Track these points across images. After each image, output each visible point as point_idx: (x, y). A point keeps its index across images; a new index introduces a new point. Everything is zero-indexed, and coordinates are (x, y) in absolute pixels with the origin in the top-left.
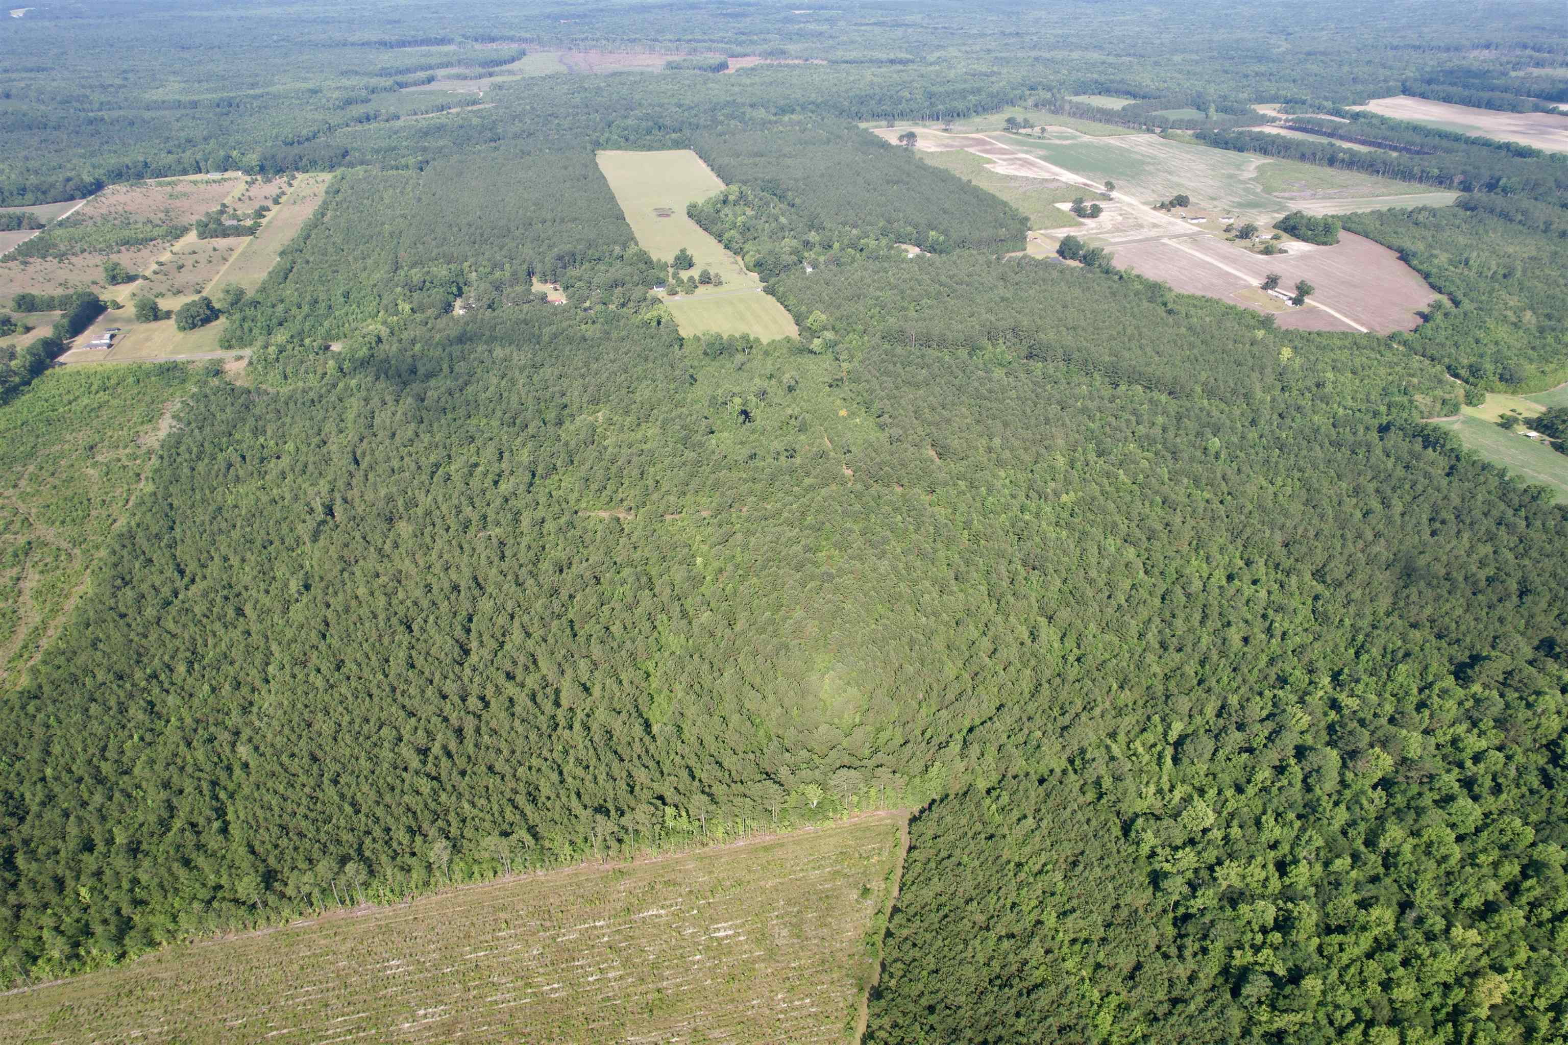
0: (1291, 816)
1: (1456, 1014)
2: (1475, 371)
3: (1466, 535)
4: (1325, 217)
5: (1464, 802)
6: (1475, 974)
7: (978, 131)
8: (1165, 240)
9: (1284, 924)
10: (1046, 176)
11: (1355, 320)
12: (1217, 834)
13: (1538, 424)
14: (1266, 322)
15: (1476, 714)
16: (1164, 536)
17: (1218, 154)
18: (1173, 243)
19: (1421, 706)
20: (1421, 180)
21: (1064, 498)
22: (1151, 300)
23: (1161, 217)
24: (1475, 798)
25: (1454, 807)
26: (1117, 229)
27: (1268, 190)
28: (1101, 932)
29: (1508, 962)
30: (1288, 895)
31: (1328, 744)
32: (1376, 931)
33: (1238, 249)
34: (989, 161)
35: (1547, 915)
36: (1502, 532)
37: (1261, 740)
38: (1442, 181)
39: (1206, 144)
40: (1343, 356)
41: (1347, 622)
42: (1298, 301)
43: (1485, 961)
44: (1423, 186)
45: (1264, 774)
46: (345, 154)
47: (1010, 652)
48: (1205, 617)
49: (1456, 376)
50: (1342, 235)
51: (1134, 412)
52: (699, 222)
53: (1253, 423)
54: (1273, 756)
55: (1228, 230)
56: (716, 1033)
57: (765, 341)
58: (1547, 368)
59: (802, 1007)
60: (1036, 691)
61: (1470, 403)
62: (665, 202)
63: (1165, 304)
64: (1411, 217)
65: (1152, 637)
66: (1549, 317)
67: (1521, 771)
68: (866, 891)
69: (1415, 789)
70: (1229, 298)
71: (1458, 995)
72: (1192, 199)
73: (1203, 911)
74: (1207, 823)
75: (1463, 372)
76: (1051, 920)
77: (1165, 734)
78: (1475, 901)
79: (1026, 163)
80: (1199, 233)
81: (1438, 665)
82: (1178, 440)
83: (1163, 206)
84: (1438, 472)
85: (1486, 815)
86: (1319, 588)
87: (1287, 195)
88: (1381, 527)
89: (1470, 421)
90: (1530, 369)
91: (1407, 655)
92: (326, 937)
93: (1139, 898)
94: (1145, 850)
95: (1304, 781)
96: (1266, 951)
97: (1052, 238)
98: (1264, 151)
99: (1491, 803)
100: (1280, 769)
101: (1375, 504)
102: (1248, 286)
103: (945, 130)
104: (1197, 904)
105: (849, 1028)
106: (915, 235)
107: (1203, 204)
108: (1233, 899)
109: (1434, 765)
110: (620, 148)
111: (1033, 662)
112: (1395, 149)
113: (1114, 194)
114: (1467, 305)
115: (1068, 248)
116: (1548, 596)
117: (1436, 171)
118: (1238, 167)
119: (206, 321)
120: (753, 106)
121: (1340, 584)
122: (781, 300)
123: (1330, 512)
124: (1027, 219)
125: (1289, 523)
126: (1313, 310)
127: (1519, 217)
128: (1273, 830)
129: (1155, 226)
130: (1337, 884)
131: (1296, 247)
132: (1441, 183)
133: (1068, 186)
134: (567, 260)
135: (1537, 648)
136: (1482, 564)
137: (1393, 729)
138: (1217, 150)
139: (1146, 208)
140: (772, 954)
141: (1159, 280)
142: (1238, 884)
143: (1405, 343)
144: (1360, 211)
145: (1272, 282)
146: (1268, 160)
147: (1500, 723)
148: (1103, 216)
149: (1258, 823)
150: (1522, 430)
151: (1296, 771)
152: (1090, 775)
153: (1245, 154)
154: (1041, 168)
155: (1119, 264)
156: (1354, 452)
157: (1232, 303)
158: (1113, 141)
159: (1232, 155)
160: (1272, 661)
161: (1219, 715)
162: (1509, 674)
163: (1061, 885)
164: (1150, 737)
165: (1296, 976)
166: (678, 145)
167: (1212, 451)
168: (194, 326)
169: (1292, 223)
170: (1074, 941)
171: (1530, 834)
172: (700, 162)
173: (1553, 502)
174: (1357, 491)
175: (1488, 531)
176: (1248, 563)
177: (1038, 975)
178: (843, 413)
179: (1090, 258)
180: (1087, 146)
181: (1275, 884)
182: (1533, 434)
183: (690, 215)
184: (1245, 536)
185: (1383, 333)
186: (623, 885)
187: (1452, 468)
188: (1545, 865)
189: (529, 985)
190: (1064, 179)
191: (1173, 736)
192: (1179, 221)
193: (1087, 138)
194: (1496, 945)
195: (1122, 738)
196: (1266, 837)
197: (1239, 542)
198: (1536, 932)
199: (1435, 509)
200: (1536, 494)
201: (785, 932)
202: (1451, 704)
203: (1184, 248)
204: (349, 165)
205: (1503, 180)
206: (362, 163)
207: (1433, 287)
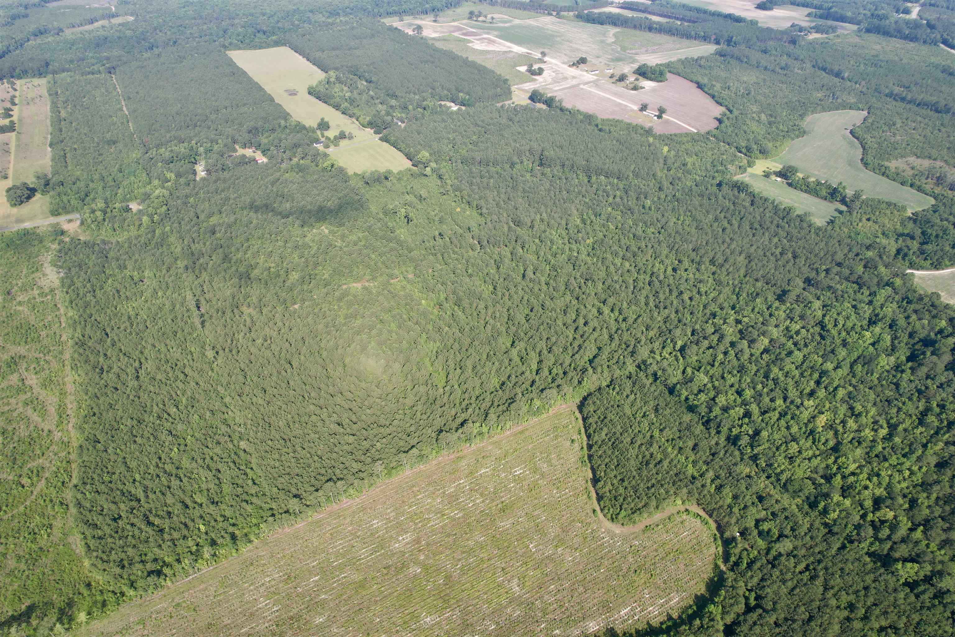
0: (735, 372)
1: (812, 432)
2: (749, 149)
3: (767, 234)
4: (657, 65)
5: (796, 353)
6: (814, 417)
7: (454, 21)
8: (582, 86)
9: (747, 414)
10: (505, 49)
11: (689, 125)
12: (710, 385)
13: (780, 174)
14: (649, 132)
15: (791, 315)
16: (640, 254)
17: (590, 26)
18: (586, 87)
19: (771, 315)
20: (695, 39)
21: (588, 241)
22: (590, 124)
23: (573, 71)
24: (799, 350)
25: (793, 355)
26: (555, 81)
27: (624, 49)
28: (678, 434)
29: (824, 410)
30: (745, 403)
31: (740, 339)
32: (779, 409)
33: (619, 88)
34: (469, 41)
35: (832, 389)
36: (780, 230)
37: (715, 342)
38: (705, 39)
39: (582, 21)
40: (689, 146)
41: (731, 282)
42: (659, 117)
43: (816, 411)
45: (721, 357)
46: (47, 64)
47: (593, 323)
48: (671, 291)
49: (740, 152)
50: (668, 75)
51: (604, 191)
52: (319, 98)
53: (660, 189)
54: (722, 348)
55: (612, 77)
56: (536, 513)
57: (395, 171)
58: (778, 144)
59: (566, 494)
60: (611, 338)
61: (750, 166)
62: (291, 85)
63: (597, 126)
64: (696, 62)
65: (652, 304)
66: (771, 116)
67: (813, 335)
68: (573, 441)
69: (778, 351)
70: (626, 118)
71: (810, 426)
72: (588, 59)
73: (716, 417)
74: (705, 382)
75: (744, 150)
76: (656, 433)
77: (674, 347)
78: (808, 390)
79: (490, 41)
80: (597, 80)
81: (771, 297)
82: (630, 203)
83: (574, 64)
84: (747, 204)
85: (804, 356)
86: (714, 269)
87: (634, 51)
88: (732, 235)
89: (752, 176)
90: (770, 145)
91: (758, 294)
92: (335, 519)
93: (687, 417)
94: (683, 397)
95: (736, 356)
96: (745, 426)
97: (524, 90)
98: (615, 24)
99: (806, 351)
100: (725, 353)
101: (726, 224)
102: (632, 110)
103: (435, 21)
104: (712, 415)
105: (589, 497)
106: (450, 96)
107: (594, 61)
108: (725, 409)
109: (783, 340)
110: (240, 49)
111: (605, 325)
112: (677, 19)
113: (546, 59)
114: (736, 112)
115: (534, 97)
116: (804, 258)
117: (702, 33)
118: (604, 35)
119: (29, 198)
120: (311, 11)
121: (723, 265)
122: (394, 145)
123: (709, 231)
124: (507, 80)
125: (694, 239)
126: (667, 121)
127: (745, 60)
128: (731, 380)
129: (574, 77)
130: (761, 395)
131: (648, 84)
133: (520, 55)
134: (254, 131)
135: (804, 282)
136: (776, 248)
137: (766, 328)
138: (589, 25)
139: (565, 66)
140: (543, 476)
141: (590, 112)
142: (725, 403)
143: (714, 136)
144: (672, 60)
145: (644, 108)
146: (617, 30)
147: (802, 317)
148: (545, 74)
149: (723, 378)
150: (773, 177)
151: (732, 353)
152: (650, 371)
153: (604, 26)
154: (500, 44)
155: (567, 105)
156: (710, 199)
157: (629, 121)
158: (532, 22)
159: (598, 27)
160: (705, 307)
161: (693, 334)
162: (798, 296)
163: (655, 419)
164: (669, 349)
165: (757, 433)
166: (277, 44)
167: (647, 206)
168: (22, 202)
169: (643, 70)
170: (668, 441)
171: (820, 360)
172: (297, 55)
173: (796, 214)
174: (716, 219)
175: (775, 231)
176: (680, 261)
177: (659, 456)
178: (458, 210)
179: (549, 102)
180: (519, 27)
181: (739, 401)
182: (779, 179)
183: (310, 93)
184: (675, 248)
185: (703, 131)
186: (464, 463)
187: (752, 201)
188: (828, 371)
189: (443, 515)
190: (514, 50)
191: (678, 347)
192: (585, 73)
193: (517, 22)
194: (818, 405)
195: (657, 352)
196: (729, 383)
197: (674, 252)
198: (830, 397)
199: (751, 224)
200: (788, 211)
201: (545, 466)
202: (781, 313)
203: (593, 90)
204: (54, 72)
205: (734, 38)
206: (63, 71)
207: (717, 103)
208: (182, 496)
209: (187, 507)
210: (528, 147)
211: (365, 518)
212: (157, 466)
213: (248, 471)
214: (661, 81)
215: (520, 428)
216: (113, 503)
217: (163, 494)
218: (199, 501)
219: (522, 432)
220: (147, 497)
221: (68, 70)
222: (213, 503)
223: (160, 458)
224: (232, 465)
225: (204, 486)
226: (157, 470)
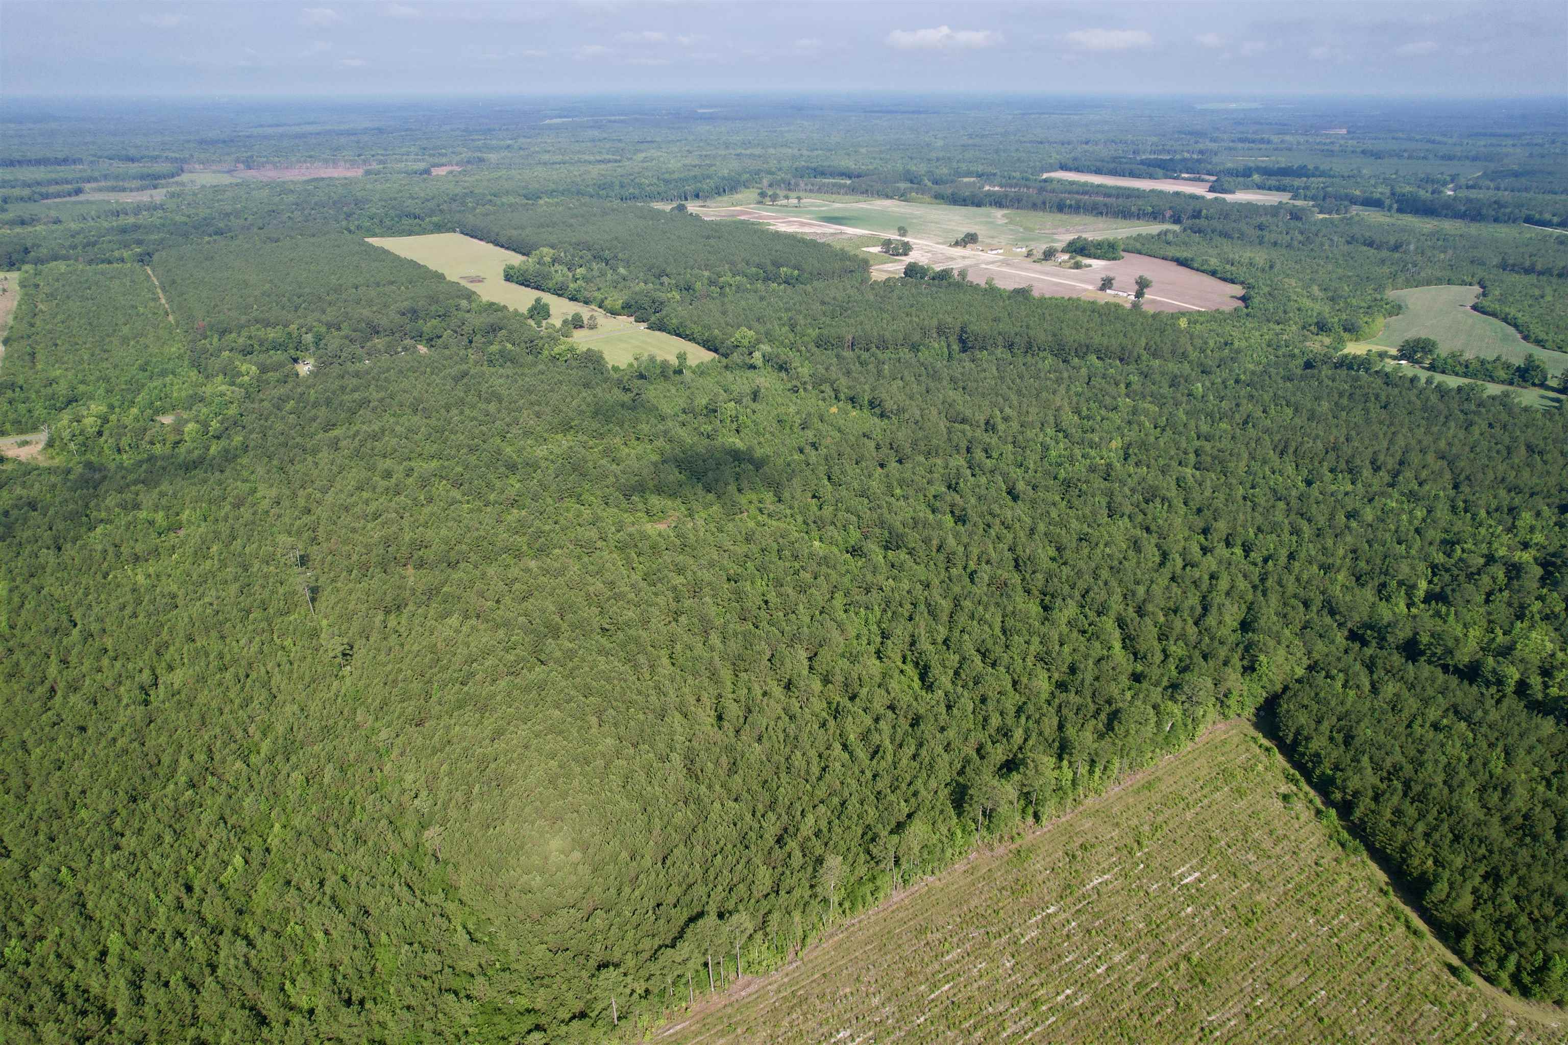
2: (1322, 326)
7: (733, 205)
8: (984, 266)
11: (1193, 305)
13: (1403, 355)
17: (961, 209)
18: (991, 267)
20: (1139, 218)
21: (1114, 444)
23: (963, 251)
27: (1028, 229)
33: (1048, 266)
39: (946, 203)
41: (1441, 494)
42: (1139, 296)
44: (1141, 222)
46: (26, 251)
50: (1121, 253)
52: (524, 285)
55: (1029, 256)
62: (467, 272)
68: (1285, 798)
79: (805, 224)
80: (1006, 259)
82: (1163, 391)
83: (956, 244)
87: (1046, 231)
97: (887, 272)
98: (998, 204)
102: (1087, 289)
103: (705, 206)
107: (988, 241)
113: (908, 239)
115: (914, 272)
117: (1150, 209)
118: (988, 216)
122: (676, 334)
126: (1156, 301)
129: (965, 257)
131: (1095, 263)
132: (1155, 218)
133: (862, 237)
138: (958, 207)
139: (944, 247)
143: (1248, 315)
145: (1108, 283)
146: (1005, 211)
148: (913, 254)
150: (1391, 361)
153: (986, 208)
154: (821, 226)
155: (975, 280)
157: (1090, 300)
158: (864, 206)
159: (974, 209)
166: (439, 228)
169: (1075, 248)
172: (476, 241)
178: (834, 410)
179: (942, 277)
180: (844, 210)
182: (1403, 362)
183: (508, 278)
186: (1037, 863)
190: (849, 232)
192: (981, 253)
193: (839, 205)
201: (1251, 858)
203: (1004, 269)
204: (39, 261)
205: (1204, 212)
206: (55, 258)
207: (1224, 280)
208: (251, 990)
209: (263, 1021)
210: (935, 322)
211: (812, 1024)
212: (180, 907)
213: (451, 907)
214: (1114, 259)
215: (1141, 777)
216: (24, 1022)
217: (192, 986)
218: (304, 1002)
219: (1149, 786)
220: (139, 1001)
221: (66, 258)
222: (348, 1003)
223: (189, 889)
224: (404, 892)
225: (319, 956)
226: (178, 918)
